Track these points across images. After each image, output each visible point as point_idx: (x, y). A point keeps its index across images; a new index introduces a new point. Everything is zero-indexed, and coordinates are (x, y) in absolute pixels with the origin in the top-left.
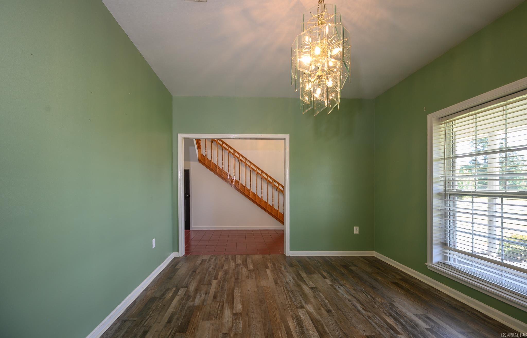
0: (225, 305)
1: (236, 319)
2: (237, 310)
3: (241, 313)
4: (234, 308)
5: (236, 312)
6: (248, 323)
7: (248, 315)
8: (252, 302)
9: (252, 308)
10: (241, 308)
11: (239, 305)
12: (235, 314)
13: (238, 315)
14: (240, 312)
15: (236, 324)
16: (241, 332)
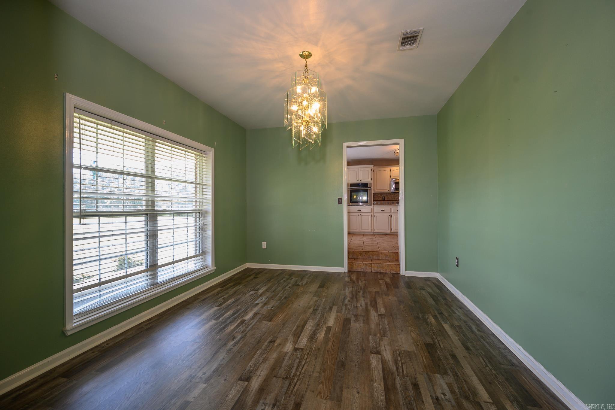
0: (394, 368)
1: (376, 348)
2: (376, 358)
3: (371, 353)
4: (380, 361)
5: (377, 355)
6: (363, 342)
7: (363, 350)
8: (356, 365)
9: (357, 357)
10: (371, 359)
11: (374, 365)
12: (378, 353)
13: (375, 351)
14: (373, 355)
15: (376, 343)
16: (370, 336)
